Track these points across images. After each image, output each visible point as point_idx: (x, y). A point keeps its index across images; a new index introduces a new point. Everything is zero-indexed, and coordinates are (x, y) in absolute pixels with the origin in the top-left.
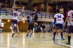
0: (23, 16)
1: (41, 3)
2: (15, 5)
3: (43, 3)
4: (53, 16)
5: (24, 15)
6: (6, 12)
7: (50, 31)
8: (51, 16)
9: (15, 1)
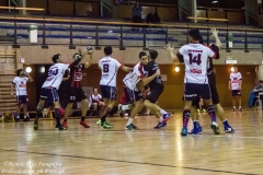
0: (228, 50)
2: (197, 12)
5: (231, 45)
6: (164, 36)
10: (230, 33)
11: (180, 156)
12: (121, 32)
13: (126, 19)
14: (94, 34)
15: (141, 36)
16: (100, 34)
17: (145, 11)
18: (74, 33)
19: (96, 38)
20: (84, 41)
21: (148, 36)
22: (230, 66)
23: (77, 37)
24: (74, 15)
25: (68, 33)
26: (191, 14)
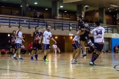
0: (70, 30)
1: (94, 11)
2: (59, 15)
3: (97, 11)
4: (112, 29)
5: (71, 28)
6: (45, 24)
7: (109, 51)
8: (110, 29)
9: (58, 8)
10: (71, 24)
11: (50, 71)
12: (29, 21)
13: (31, 17)
14: (19, 22)
15: (37, 23)
16: (21, 22)
17: (39, 14)
18: (11, 21)
19: (19, 23)
20: (14, 24)
21: (39, 23)
22: (70, 36)
23: (12, 23)
24: (11, 14)
25: (9, 21)
26: (56, 16)
